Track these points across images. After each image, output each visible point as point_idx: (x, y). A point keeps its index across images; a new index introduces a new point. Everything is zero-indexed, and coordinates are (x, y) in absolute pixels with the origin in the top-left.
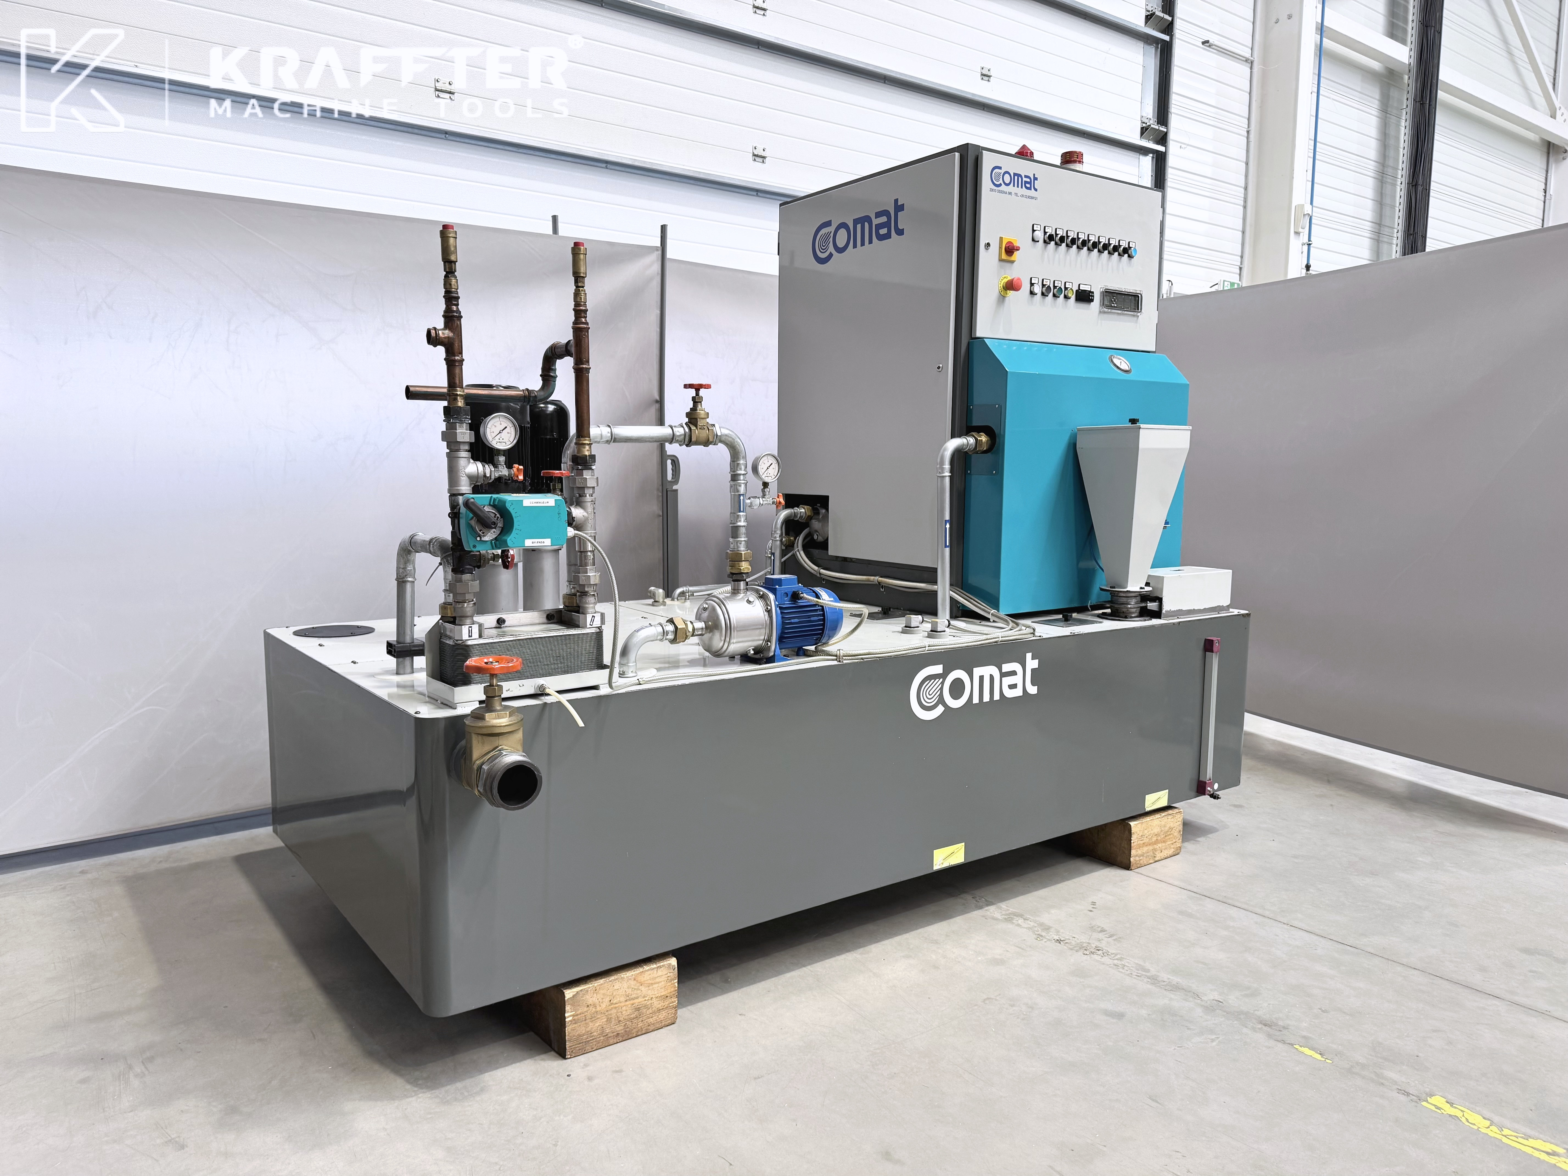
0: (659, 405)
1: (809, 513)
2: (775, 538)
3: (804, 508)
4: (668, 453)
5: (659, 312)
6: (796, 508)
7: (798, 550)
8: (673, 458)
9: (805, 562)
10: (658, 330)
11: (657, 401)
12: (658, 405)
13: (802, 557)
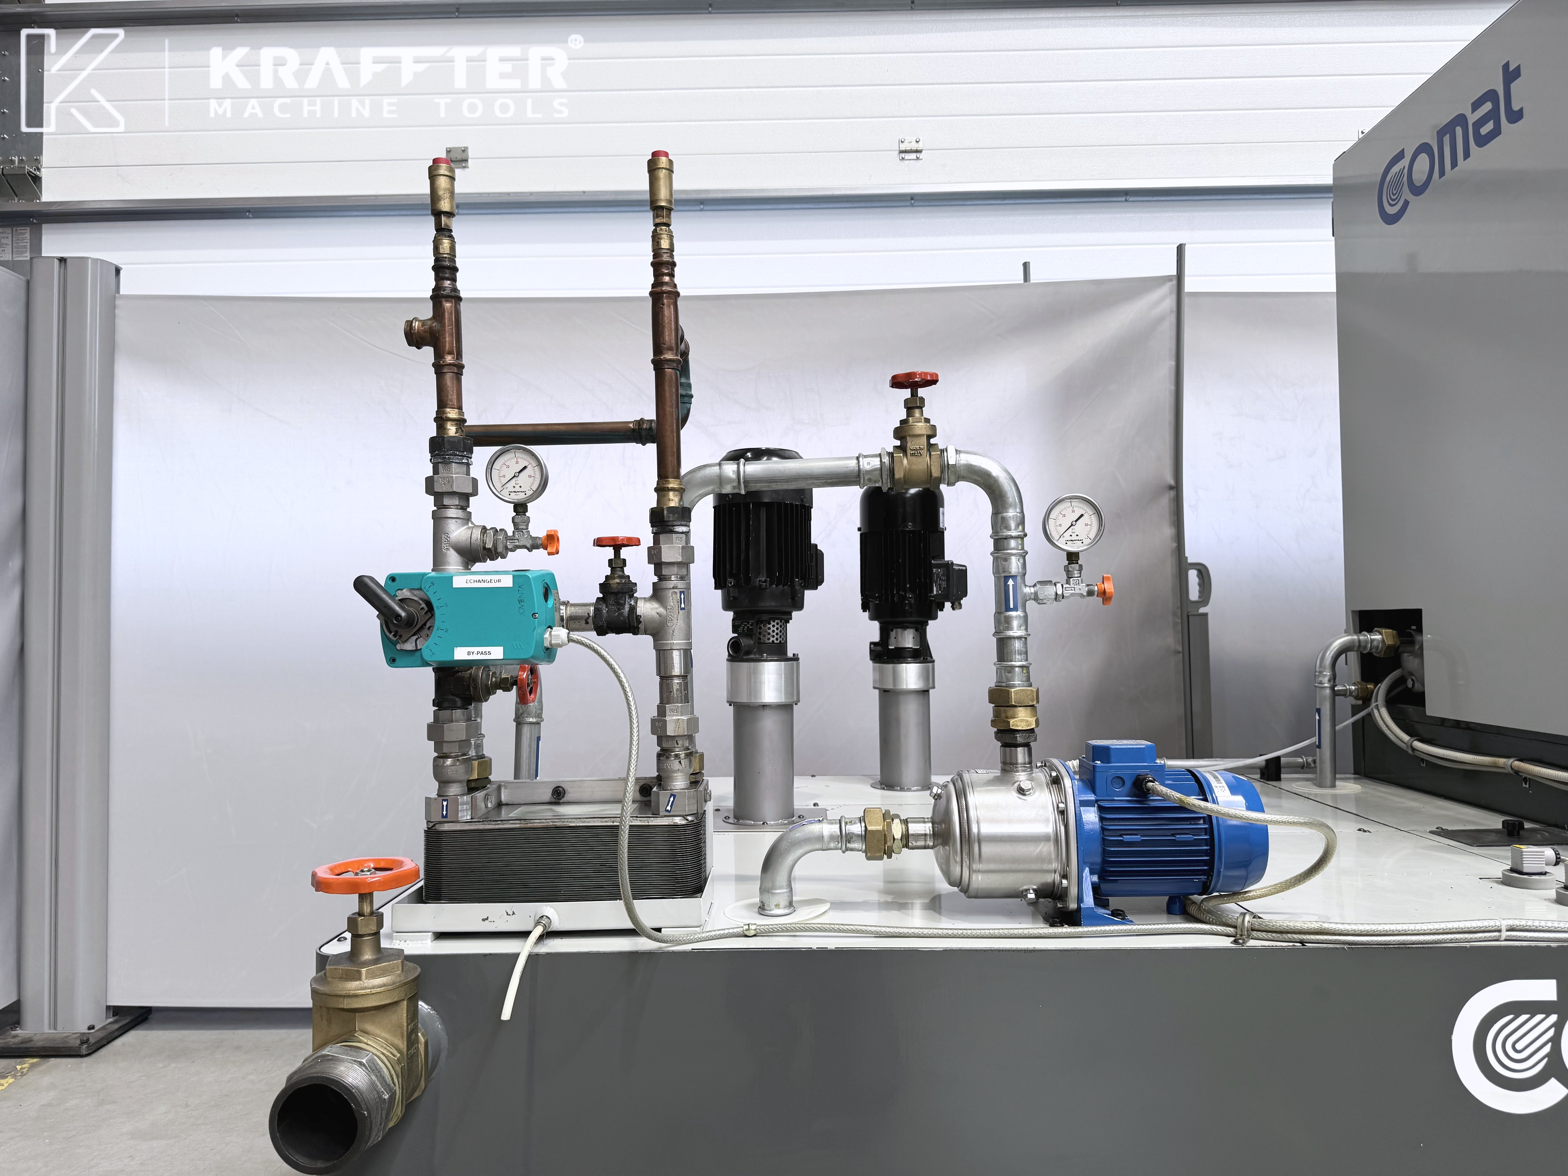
0: (1175, 492)
1: (1389, 642)
2: (1321, 683)
3: (1381, 634)
4: (1190, 561)
5: (1173, 363)
6: (1365, 633)
7: (1377, 707)
8: (1199, 567)
9: (1387, 726)
10: (1173, 388)
11: (1171, 488)
12: (1172, 493)
13: (1383, 718)
